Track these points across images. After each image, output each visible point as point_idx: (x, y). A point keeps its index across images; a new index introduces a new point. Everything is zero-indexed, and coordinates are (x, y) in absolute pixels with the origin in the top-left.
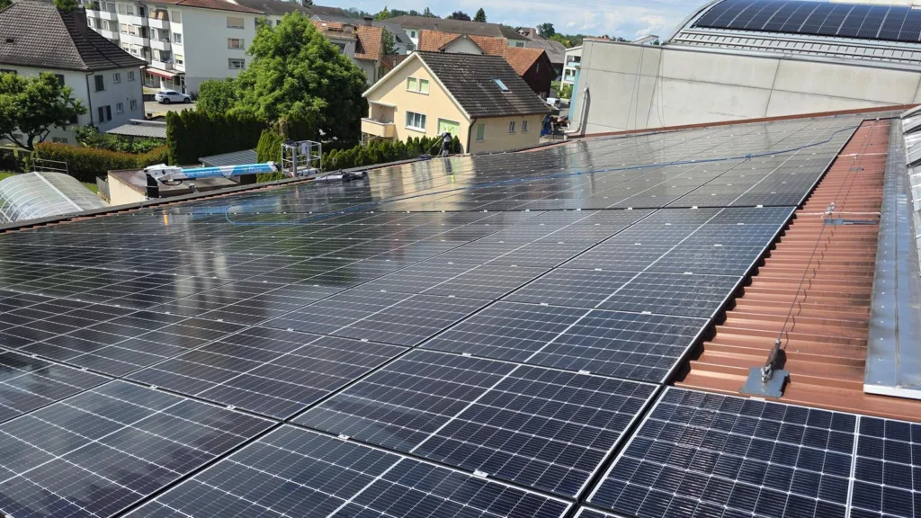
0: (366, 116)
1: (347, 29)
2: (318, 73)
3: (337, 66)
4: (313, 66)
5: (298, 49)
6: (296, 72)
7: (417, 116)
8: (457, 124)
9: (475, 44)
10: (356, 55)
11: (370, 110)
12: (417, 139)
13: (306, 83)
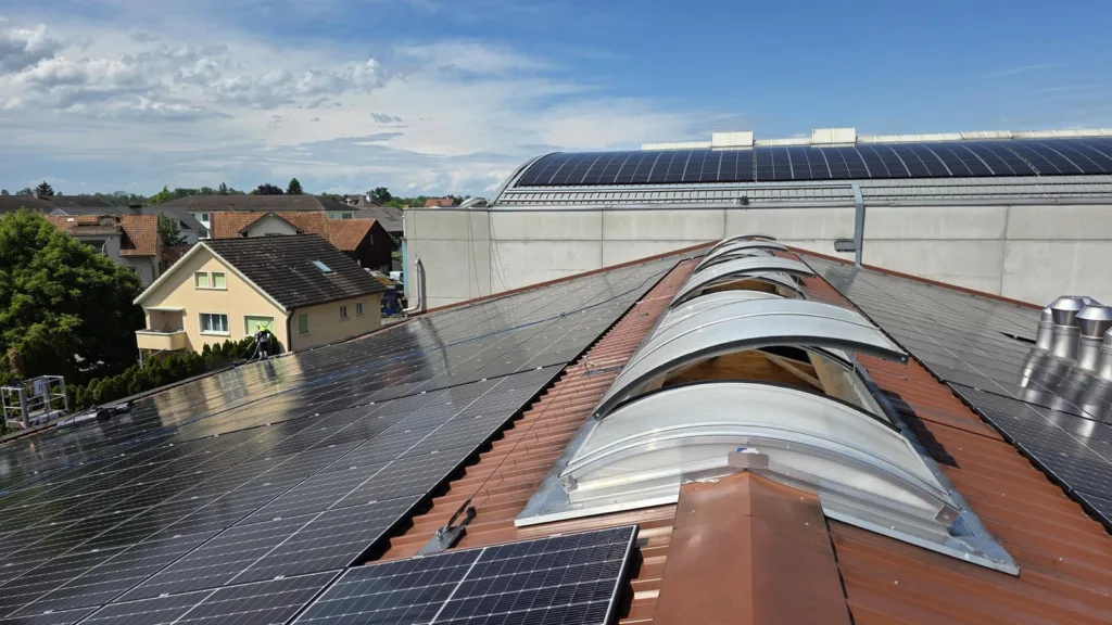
0: (142, 326)
1: (105, 221)
2: (63, 283)
3: (91, 271)
4: (55, 275)
5: (29, 257)
6: (28, 285)
7: (216, 317)
8: (271, 319)
9: (286, 222)
10: (122, 252)
11: (148, 318)
12: (217, 346)
13: (47, 298)
